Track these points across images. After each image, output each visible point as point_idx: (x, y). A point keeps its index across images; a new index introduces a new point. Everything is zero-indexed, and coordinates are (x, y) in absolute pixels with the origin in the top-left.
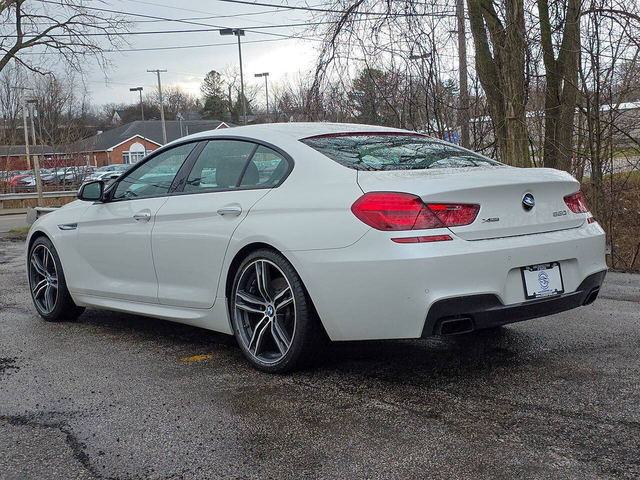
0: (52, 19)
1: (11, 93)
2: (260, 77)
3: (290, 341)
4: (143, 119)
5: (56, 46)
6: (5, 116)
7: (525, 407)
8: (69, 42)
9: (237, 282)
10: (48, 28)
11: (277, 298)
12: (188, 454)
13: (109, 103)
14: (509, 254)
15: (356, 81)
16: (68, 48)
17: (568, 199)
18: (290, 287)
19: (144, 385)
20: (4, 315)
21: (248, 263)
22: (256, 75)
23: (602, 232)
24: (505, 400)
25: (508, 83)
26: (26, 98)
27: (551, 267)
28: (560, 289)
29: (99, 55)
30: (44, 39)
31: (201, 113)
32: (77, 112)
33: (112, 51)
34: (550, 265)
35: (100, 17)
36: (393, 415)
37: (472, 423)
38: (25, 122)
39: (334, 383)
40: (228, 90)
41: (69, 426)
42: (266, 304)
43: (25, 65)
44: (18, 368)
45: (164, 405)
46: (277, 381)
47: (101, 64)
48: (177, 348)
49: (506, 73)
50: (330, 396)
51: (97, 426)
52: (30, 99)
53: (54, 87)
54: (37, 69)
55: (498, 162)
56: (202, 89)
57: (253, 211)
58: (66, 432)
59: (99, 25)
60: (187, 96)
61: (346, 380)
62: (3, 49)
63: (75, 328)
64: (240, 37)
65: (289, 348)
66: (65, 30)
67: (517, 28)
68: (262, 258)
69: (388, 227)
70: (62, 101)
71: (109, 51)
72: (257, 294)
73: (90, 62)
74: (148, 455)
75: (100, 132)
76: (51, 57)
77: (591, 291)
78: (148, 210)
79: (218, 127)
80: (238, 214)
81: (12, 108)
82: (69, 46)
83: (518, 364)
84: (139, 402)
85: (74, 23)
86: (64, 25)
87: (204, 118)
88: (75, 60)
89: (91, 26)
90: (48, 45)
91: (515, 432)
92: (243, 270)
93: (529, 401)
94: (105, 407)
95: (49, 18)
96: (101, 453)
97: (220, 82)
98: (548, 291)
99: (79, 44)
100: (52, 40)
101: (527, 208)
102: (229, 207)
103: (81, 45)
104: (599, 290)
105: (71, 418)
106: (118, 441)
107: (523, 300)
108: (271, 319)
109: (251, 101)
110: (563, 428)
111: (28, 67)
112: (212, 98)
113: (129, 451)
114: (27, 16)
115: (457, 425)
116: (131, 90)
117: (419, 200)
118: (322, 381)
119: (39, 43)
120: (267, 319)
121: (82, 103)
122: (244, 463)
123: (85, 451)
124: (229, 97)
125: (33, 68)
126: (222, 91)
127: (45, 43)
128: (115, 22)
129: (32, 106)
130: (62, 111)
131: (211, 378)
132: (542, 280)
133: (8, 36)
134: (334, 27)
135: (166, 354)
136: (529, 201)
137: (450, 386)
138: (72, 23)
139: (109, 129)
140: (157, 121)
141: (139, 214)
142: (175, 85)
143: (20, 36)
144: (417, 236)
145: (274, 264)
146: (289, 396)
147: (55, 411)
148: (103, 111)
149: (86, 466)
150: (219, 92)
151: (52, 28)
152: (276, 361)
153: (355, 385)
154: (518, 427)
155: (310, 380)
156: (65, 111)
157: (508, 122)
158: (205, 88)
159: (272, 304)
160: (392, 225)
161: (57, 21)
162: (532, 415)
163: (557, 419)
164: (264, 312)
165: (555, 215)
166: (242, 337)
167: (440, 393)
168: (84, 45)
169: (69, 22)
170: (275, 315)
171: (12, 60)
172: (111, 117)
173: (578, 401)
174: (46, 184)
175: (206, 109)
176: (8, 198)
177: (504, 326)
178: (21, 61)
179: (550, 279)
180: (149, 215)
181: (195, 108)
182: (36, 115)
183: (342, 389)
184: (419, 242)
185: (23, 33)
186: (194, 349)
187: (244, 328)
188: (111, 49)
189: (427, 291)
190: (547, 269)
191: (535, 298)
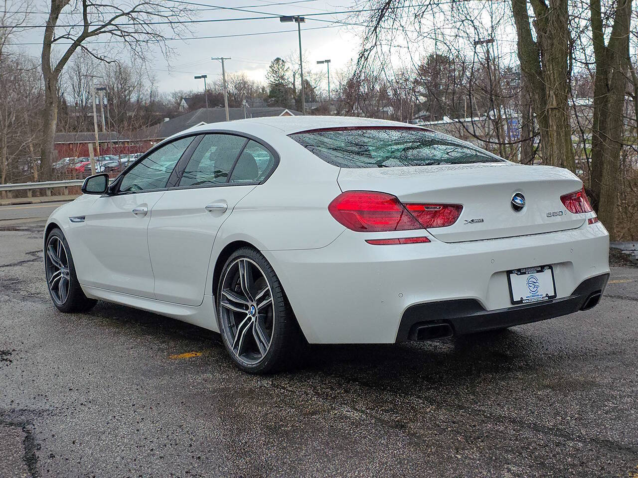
0: (117, 8)
1: (83, 81)
2: (322, 64)
3: (269, 343)
4: (207, 106)
5: (120, 34)
6: (76, 104)
7: (499, 419)
8: (133, 31)
9: (222, 281)
10: (113, 17)
11: (257, 298)
12: (135, 460)
13: (177, 90)
14: (492, 257)
15: (422, 68)
16: (132, 36)
17: (564, 199)
18: (269, 287)
19: (122, 383)
20: (23, 305)
21: (232, 262)
22: (318, 62)
23: (606, 233)
24: (480, 411)
25: (550, 71)
26: (96, 86)
27: (541, 271)
28: (552, 294)
29: (162, 43)
30: (110, 27)
31: (266, 100)
32: (146, 100)
33: (175, 39)
34: (541, 269)
35: (163, 5)
36: (356, 424)
37: (436, 435)
38: (95, 110)
39: (311, 386)
40: (292, 78)
41: (34, 425)
42: (249, 304)
43: (91, 54)
44: (11, 361)
45: (133, 405)
46: (256, 383)
47: (164, 52)
48: (172, 344)
49: (548, 61)
50: (302, 401)
51: (60, 426)
52: (99, 87)
53: (122, 74)
54: (103, 58)
55: (502, 158)
56: (267, 76)
57: (237, 208)
58: (28, 432)
59: (162, 14)
60: (253, 83)
61: (325, 384)
62: (71, 38)
63: (84, 320)
64: (300, 23)
65: (268, 349)
66: (130, 19)
67: (560, 13)
68: (244, 257)
69: (363, 229)
70: (130, 89)
71: (172, 39)
72: (240, 294)
73: (153, 50)
74: (96, 460)
75: (167, 119)
76: (116, 46)
77: (590, 296)
78: (145, 205)
79: (282, 114)
80: (224, 211)
81: (83, 95)
82: (132, 34)
83: (509, 370)
84: (111, 402)
85: (138, 12)
86: (128, 14)
87: (269, 106)
88: (138, 49)
89: (155, 14)
90: (113, 34)
91: (477, 447)
92: (228, 269)
93: (505, 412)
94: (76, 405)
95: (114, 7)
96: (52, 456)
97: (285, 69)
98: (538, 295)
99: (142, 33)
100: (117, 28)
101: (517, 208)
102: (217, 204)
103: (145, 33)
104: (600, 295)
105: (39, 416)
106: (74, 443)
107: (508, 305)
108: (253, 319)
109: (315, 88)
110: (529, 444)
111: (94, 56)
112: (276, 85)
113: (80, 455)
114: (94, 5)
115: (418, 437)
116: (196, 78)
117: (395, 201)
118: (300, 384)
119: (105, 32)
120: (250, 319)
121: (150, 91)
122: (187, 472)
123: (37, 454)
124: (294, 84)
125: (99, 57)
126: (286, 78)
127: (110, 31)
128: (178, 10)
129: (102, 93)
130: (131, 98)
131: (190, 378)
132: (531, 285)
133: (75, 26)
134: (377, 14)
135: (158, 350)
136: (518, 201)
137: (429, 393)
138: (136, 12)
139: (177, 116)
140: (223, 108)
141: (138, 208)
142: (240, 73)
143: (86, 25)
144: (398, 238)
145: (255, 263)
146: (261, 400)
147: (26, 408)
148: (171, 99)
149: (30, 470)
150: (284, 79)
151: (117, 17)
152: (257, 362)
153: (332, 389)
154: (482, 441)
155: (288, 383)
156: (133, 98)
157: (550, 112)
158: (270, 75)
159: (255, 304)
160: (366, 226)
161: (121, 10)
162: (502, 428)
163: (527, 434)
164: (247, 312)
165: (549, 215)
166: (227, 336)
167: (416, 400)
168: (148, 33)
169: (133, 11)
170: (257, 315)
171: (79, 48)
172: (179, 104)
173: (557, 414)
174: (112, 170)
175: (270, 97)
176: (72, 185)
177: (510, 328)
178: (87, 50)
179: (540, 283)
180: (146, 209)
181: (260, 96)
182: (106, 103)
183: (317, 393)
184: (400, 244)
185: (89, 22)
186: (187, 346)
187: (229, 327)
188: (173, 37)
189: (401, 295)
190: (537, 272)
191: (523, 303)
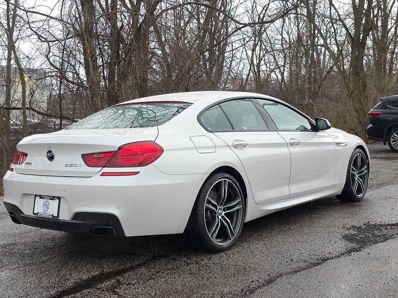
17: (84, 157)
28: (56, 215)
34: (53, 198)
98: (47, 213)
101: (51, 158)
107: (31, 214)
132: (45, 206)
179: (50, 207)
190: (50, 200)
191: (37, 215)
